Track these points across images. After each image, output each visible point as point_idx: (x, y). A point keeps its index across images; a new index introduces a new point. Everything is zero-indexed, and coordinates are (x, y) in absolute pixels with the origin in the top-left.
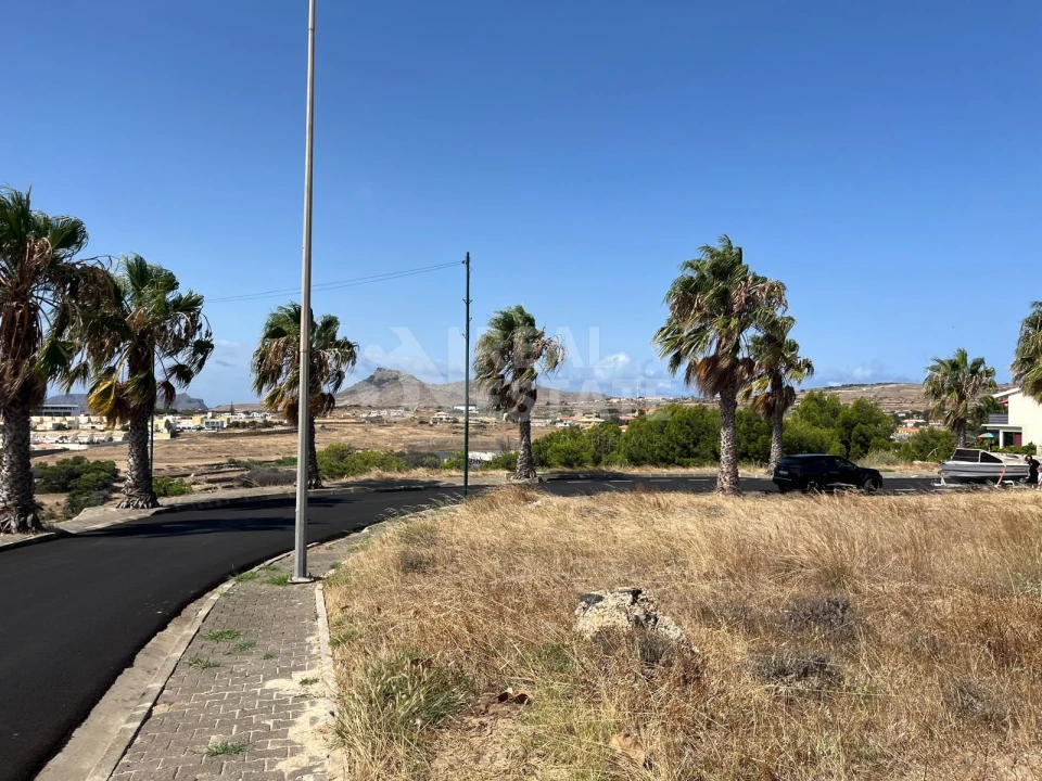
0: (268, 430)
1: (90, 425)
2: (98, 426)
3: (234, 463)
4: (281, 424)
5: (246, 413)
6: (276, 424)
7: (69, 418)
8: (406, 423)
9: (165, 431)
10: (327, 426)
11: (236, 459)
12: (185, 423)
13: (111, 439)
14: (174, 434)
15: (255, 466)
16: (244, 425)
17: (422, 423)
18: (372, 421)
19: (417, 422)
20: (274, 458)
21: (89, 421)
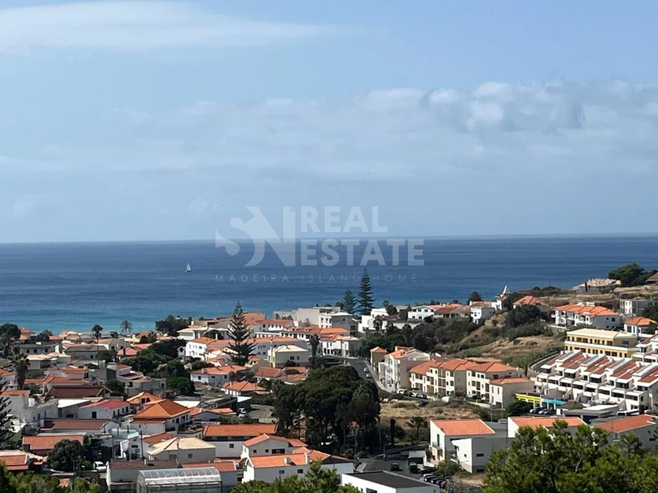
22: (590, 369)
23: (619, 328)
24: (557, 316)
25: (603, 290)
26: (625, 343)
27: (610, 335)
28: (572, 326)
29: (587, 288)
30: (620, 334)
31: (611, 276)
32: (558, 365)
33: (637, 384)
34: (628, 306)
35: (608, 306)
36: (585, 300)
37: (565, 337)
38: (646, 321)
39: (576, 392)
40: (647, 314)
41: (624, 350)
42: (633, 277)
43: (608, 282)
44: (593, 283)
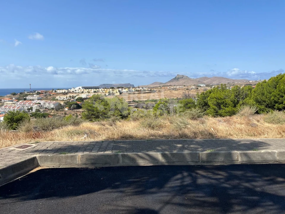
0: (144, 92)
1: (102, 91)
2: (103, 92)
3: (134, 101)
4: (148, 90)
5: (142, 88)
6: (147, 90)
7: (97, 90)
8: (182, 90)
9: (118, 92)
10: (160, 91)
11: (135, 100)
12: (124, 90)
13: (105, 95)
14: (121, 93)
15: (139, 102)
16: (138, 91)
17: (187, 89)
18: (173, 89)
19: (186, 89)
20: (145, 100)
21: (102, 90)
22: (8, 107)
23: (13, 101)
24: (2, 100)
25: (10, 96)
26: (14, 103)
27: (11, 102)
28: (5, 101)
29: (7, 96)
30: (13, 102)
31: (11, 94)
32: (3, 107)
33: (16, 109)
34: (14, 98)
35: (11, 98)
36: (7, 98)
37: (4, 103)
38: (17, 100)
39: (6, 111)
40: (17, 99)
41: (14, 104)
42: (14, 94)
43: (10, 95)
44: (8, 95)
